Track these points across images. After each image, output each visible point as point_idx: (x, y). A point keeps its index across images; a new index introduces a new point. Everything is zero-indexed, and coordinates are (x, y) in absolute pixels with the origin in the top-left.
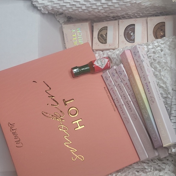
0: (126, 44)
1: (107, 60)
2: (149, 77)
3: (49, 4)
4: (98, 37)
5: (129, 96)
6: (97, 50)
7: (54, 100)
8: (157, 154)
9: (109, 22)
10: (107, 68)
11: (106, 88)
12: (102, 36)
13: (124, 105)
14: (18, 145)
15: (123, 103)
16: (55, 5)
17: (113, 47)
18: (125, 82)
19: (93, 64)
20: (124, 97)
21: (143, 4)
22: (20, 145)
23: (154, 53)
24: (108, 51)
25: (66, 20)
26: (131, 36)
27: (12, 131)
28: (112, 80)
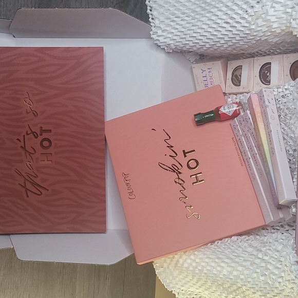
0: (260, 86)
1: (235, 106)
2: (271, 125)
3: (172, 42)
4: (232, 79)
5: (255, 148)
6: (230, 94)
7: (173, 150)
8: (281, 216)
9: (244, 60)
10: (236, 114)
11: (235, 139)
12: (236, 76)
13: (251, 159)
14: (131, 197)
15: (250, 156)
16: (177, 44)
17: (247, 91)
18: (251, 131)
19: (219, 111)
20: (251, 149)
21: (270, 41)
22: (133, 197)
23: (283, 97)
24: (241, 95)
25: (198, 58)
26: (268, 76)
27: (126, 182)
28: (240, 129)
